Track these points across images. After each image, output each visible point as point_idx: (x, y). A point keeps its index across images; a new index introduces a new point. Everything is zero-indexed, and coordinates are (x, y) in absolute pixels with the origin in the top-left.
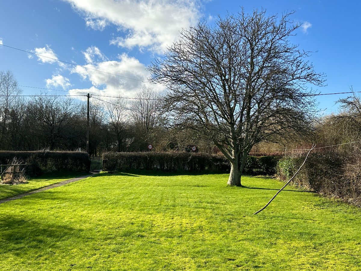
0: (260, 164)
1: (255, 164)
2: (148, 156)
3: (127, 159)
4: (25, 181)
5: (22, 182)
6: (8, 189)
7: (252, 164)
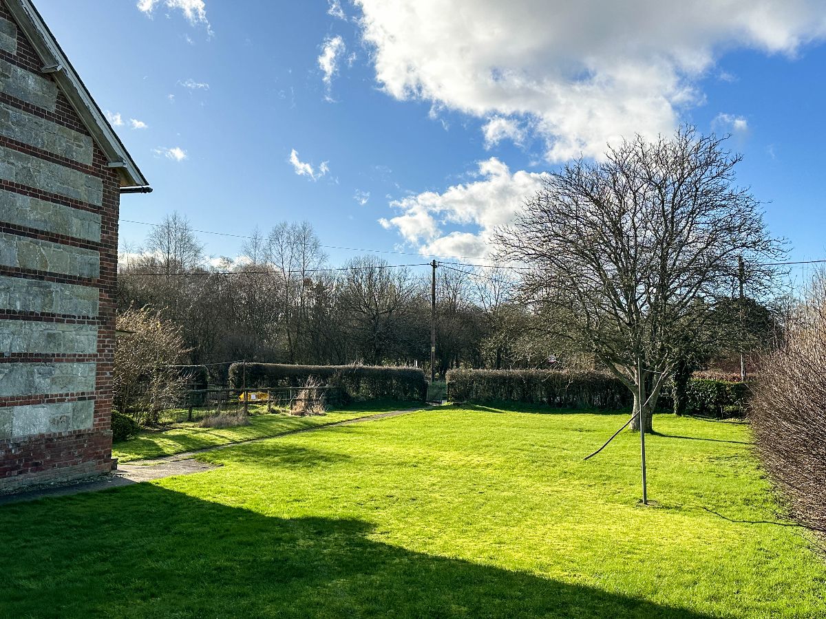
0: (731, 398)
1: (723, 397)
2: (525, 376)
3: (488, 382)
4: (323, 412)
5: (317, 414)
6: (297, 421)
7: (718, 397)
